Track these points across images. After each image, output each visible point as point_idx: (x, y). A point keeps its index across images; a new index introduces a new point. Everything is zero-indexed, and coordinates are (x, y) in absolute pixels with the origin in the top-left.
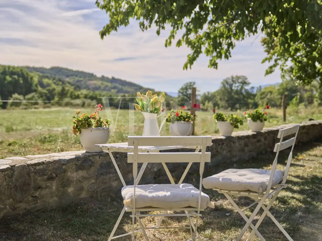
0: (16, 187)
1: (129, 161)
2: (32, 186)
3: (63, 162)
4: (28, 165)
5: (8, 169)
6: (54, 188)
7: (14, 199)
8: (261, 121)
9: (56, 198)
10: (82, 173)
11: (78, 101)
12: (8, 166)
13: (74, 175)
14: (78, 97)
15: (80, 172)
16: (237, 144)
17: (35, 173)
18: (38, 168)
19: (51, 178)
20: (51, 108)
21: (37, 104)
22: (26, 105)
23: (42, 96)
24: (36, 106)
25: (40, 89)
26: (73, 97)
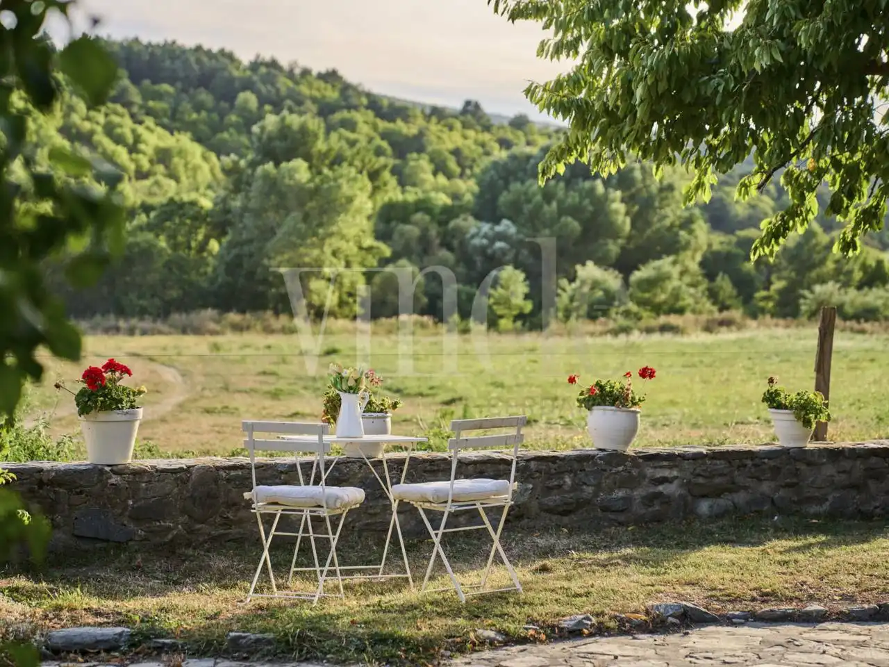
0: (193, 498)
2: (221, 501)
4: (218, 468)
5: (181, 469)
7: (190, 517)
12: (184, 466)
17: (227, 481)
18: (233, 473)
20: (740, 327)
21: (681, 311)
22: (627, 314)
23: (710, 276)
24: (673, 319)
25: (704, 237)
26: (858, 275)
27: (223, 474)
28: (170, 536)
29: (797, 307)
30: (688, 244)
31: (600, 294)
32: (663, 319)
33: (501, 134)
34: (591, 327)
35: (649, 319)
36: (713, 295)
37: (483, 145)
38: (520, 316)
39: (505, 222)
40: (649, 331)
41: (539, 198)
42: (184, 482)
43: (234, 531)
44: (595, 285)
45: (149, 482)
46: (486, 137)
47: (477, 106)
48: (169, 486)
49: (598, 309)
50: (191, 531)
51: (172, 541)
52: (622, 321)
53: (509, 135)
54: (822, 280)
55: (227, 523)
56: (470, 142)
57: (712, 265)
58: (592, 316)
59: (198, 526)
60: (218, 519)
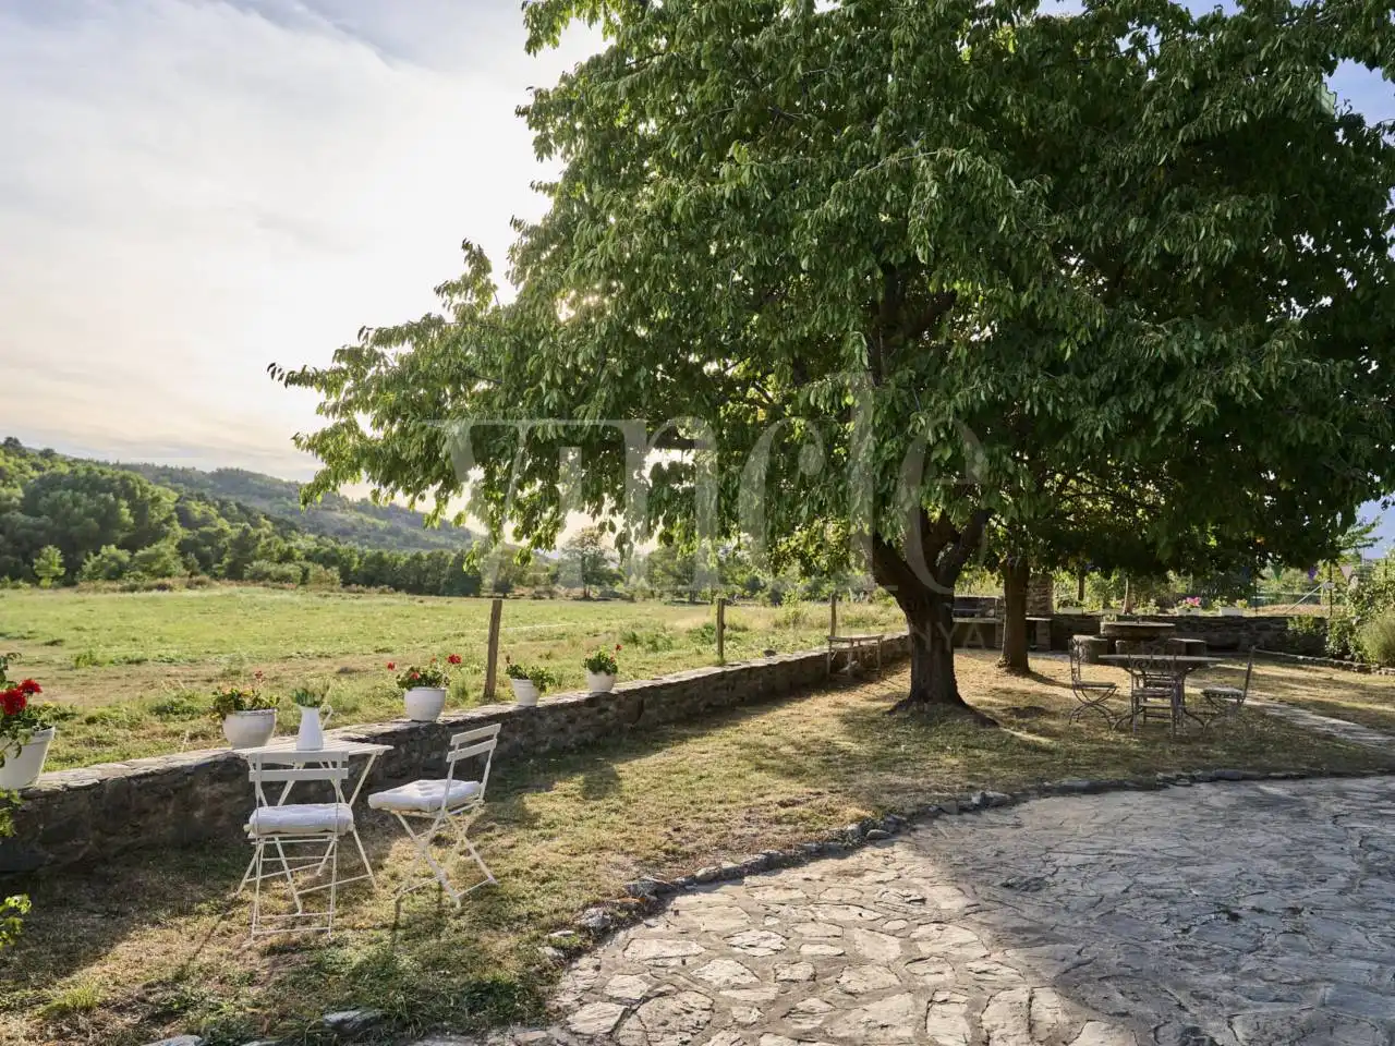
0: (106, 812)
1: (251, 780)
2: (132, 810)
3: (188, 771)
4: (129, 778)
5: (95, 784)
6: (170, 812)
7: (102, 831)
8: (608, 673)
9: (170, 828)
10: (220, 788)
11: (288, 568)
12: (96, 781)
13: (205, 791)
14: (287, 557)
15: (217, 785)
16: (549, 720)
17: (139, 789)
18: (144, 781)
19: (166, 797)
20: (210, 586)
21: (170, 575)
22: (137, 578)
23: (183, 554)
24: (167, 581)
25: (180, 532)
26: (276, 556)
27: (135, 783)
28: (81, 855)
29: (242, 574)
30: (168, 532)
31: (113, 564)
32: (160, 581)
33: (34, 460)
34: (108, 585)
35: (149, 581)
36: (186, 565)
37: (20, 466)
38: (56, 577)
39: (45, 517)
40: (149, 589)
41: (70, 505)
42: (97, 797)
43: (143, 838)
44: (114, 558)
45: (62, 803)
46: (23, 461)
47: (16, 441)
48: (83, 803)
49: (116, 573)
50: (101, 845)
51: (82, 859)
52: (132, 581)
53: (39, 461)
54: (255, 558)
55: (137, 831)
56: (10, 464)
57: (184, 548)
58: (109, 578)
59: (109, 839)
60: (129, 830)
